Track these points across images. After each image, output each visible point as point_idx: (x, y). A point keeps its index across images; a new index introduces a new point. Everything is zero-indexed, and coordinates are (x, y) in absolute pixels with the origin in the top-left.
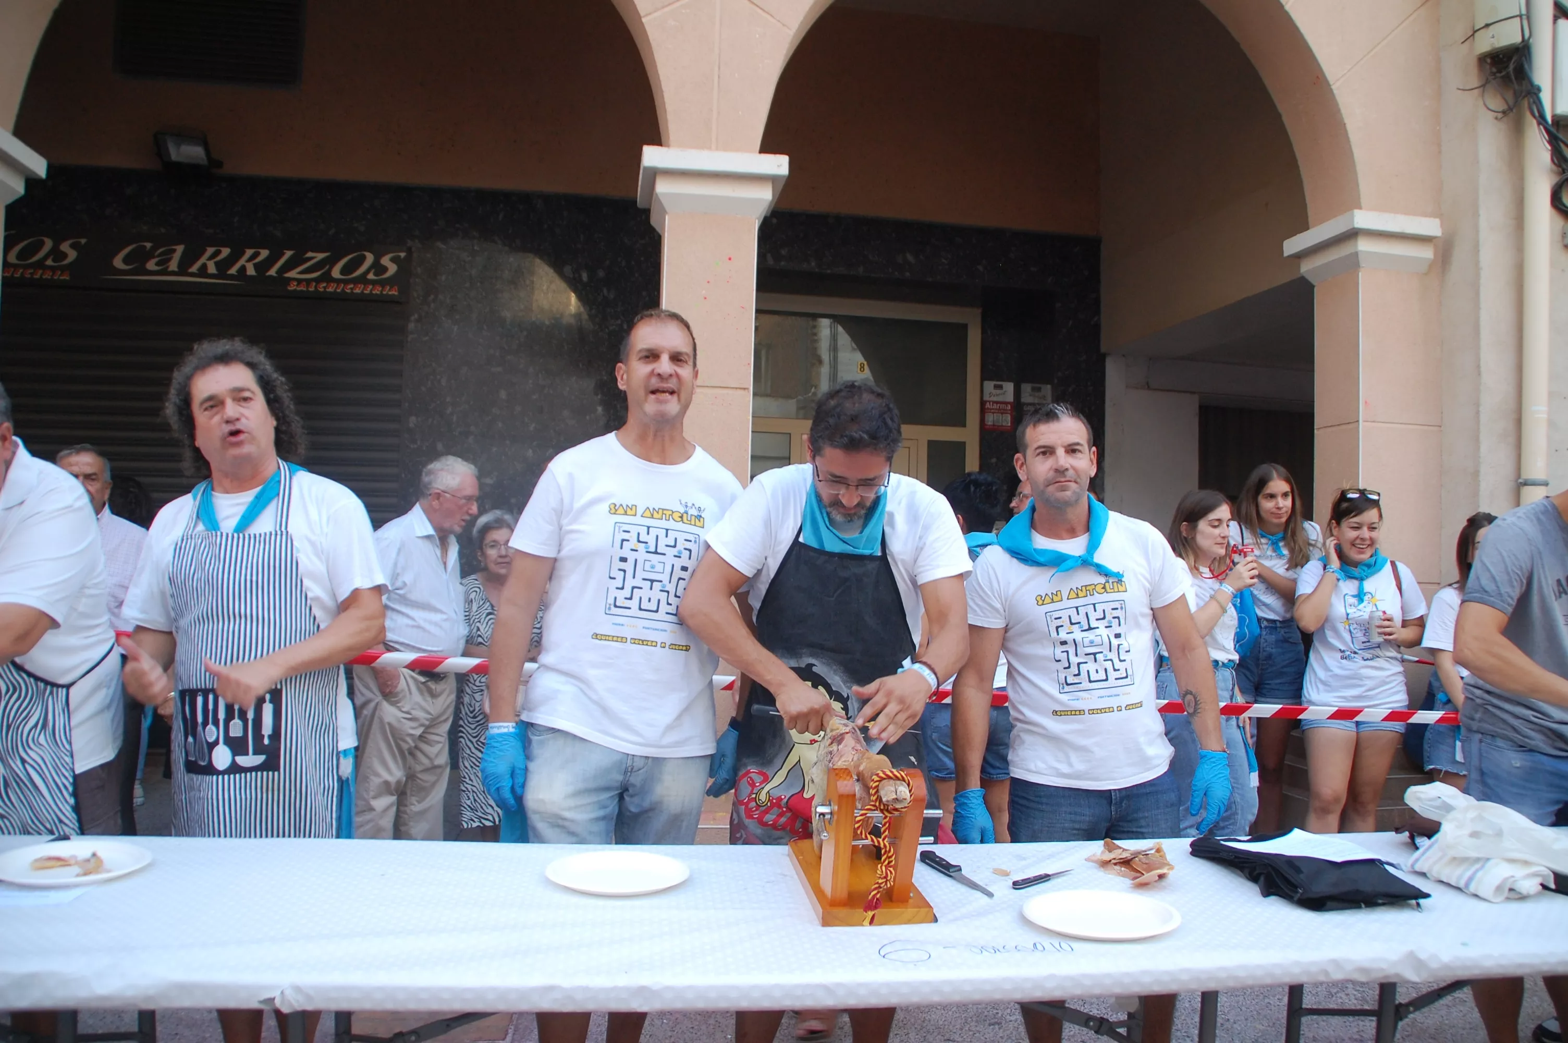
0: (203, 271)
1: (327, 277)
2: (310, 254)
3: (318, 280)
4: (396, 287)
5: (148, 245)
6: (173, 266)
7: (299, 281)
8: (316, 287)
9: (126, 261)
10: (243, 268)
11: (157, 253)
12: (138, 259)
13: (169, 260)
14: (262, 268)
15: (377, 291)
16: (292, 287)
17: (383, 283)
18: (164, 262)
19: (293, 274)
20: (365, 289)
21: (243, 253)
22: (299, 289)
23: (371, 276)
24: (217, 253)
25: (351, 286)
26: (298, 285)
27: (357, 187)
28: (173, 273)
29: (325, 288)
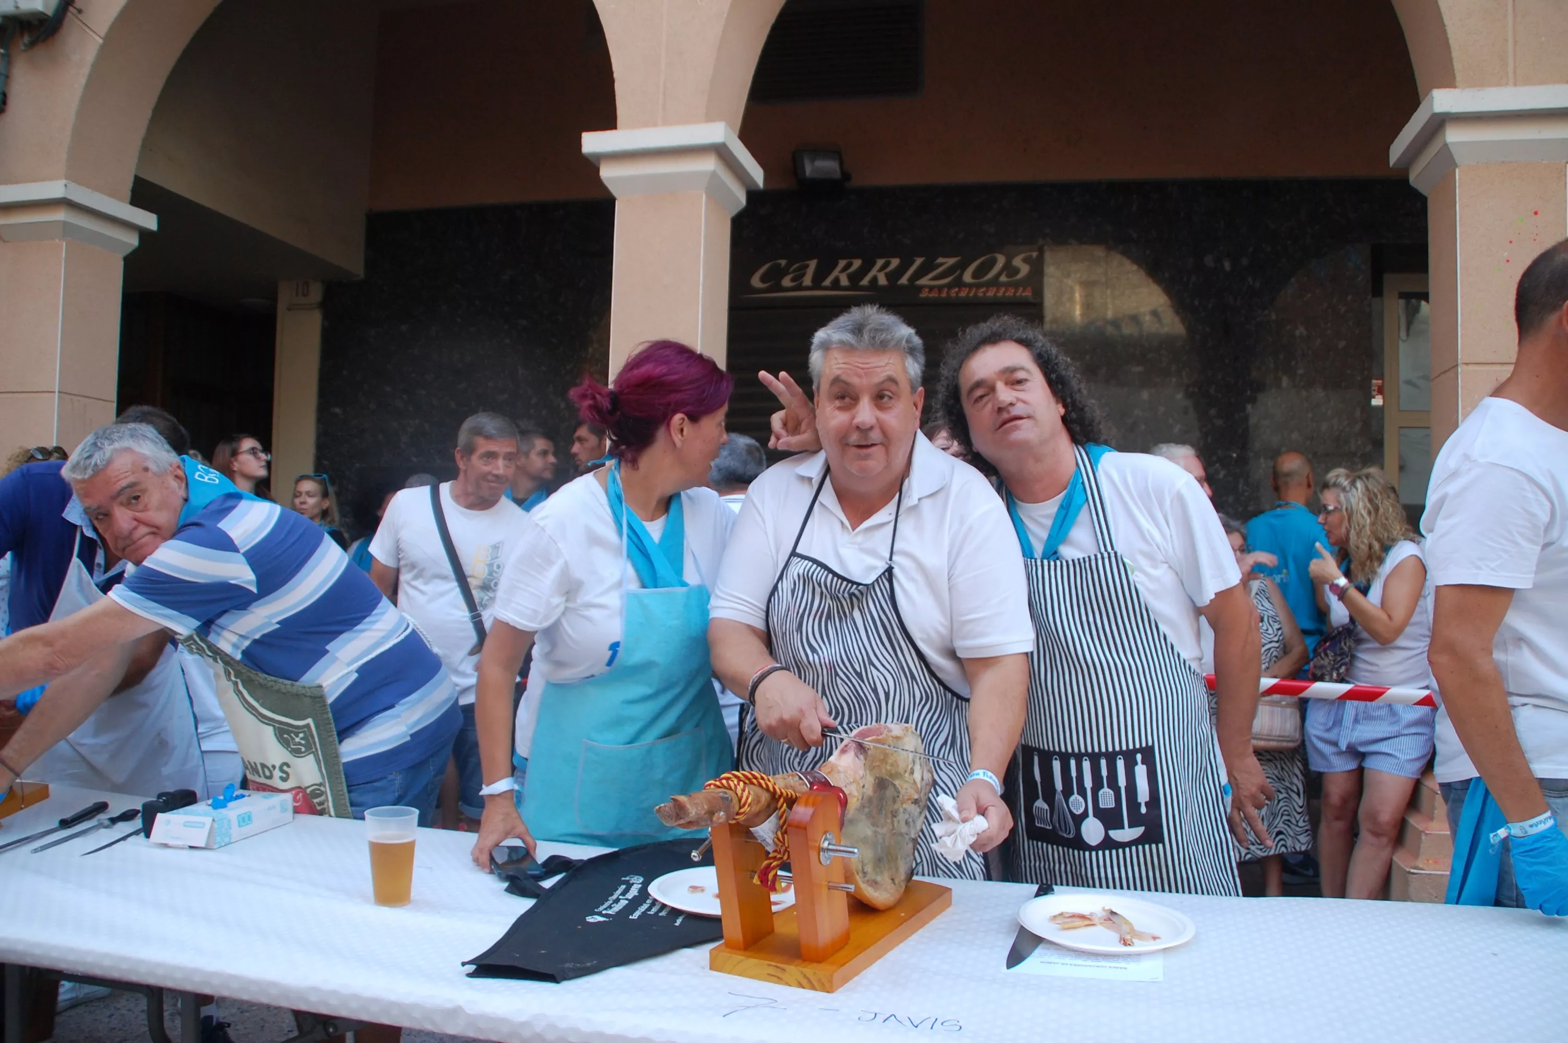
0: (836, 284)
1: (959, 283)
2: (940, 260)
3: (950, 286)
4: (1029, 289)
5: (783, 262)
6: (807, 281)
7: (931, 288)
8: (948, 293)
9: (763, 279)
10: (875, 279)
11: (792, 269)
12: (774, 276)
13: (804, 275)
14: (893, 277)
15: (1011, 293)
16: (924, 294)
17: (1016, 285)
18: (798, 278)
19: (924, 281)
20: (997, 291)
21: (874, 264)
22: (931, 295)
23: (1003, 279)
24: (849, 265)
25: (983, 289)
26: (930, 292)
27: (984, 188)
28: (807, 288)
29: (957, 293)
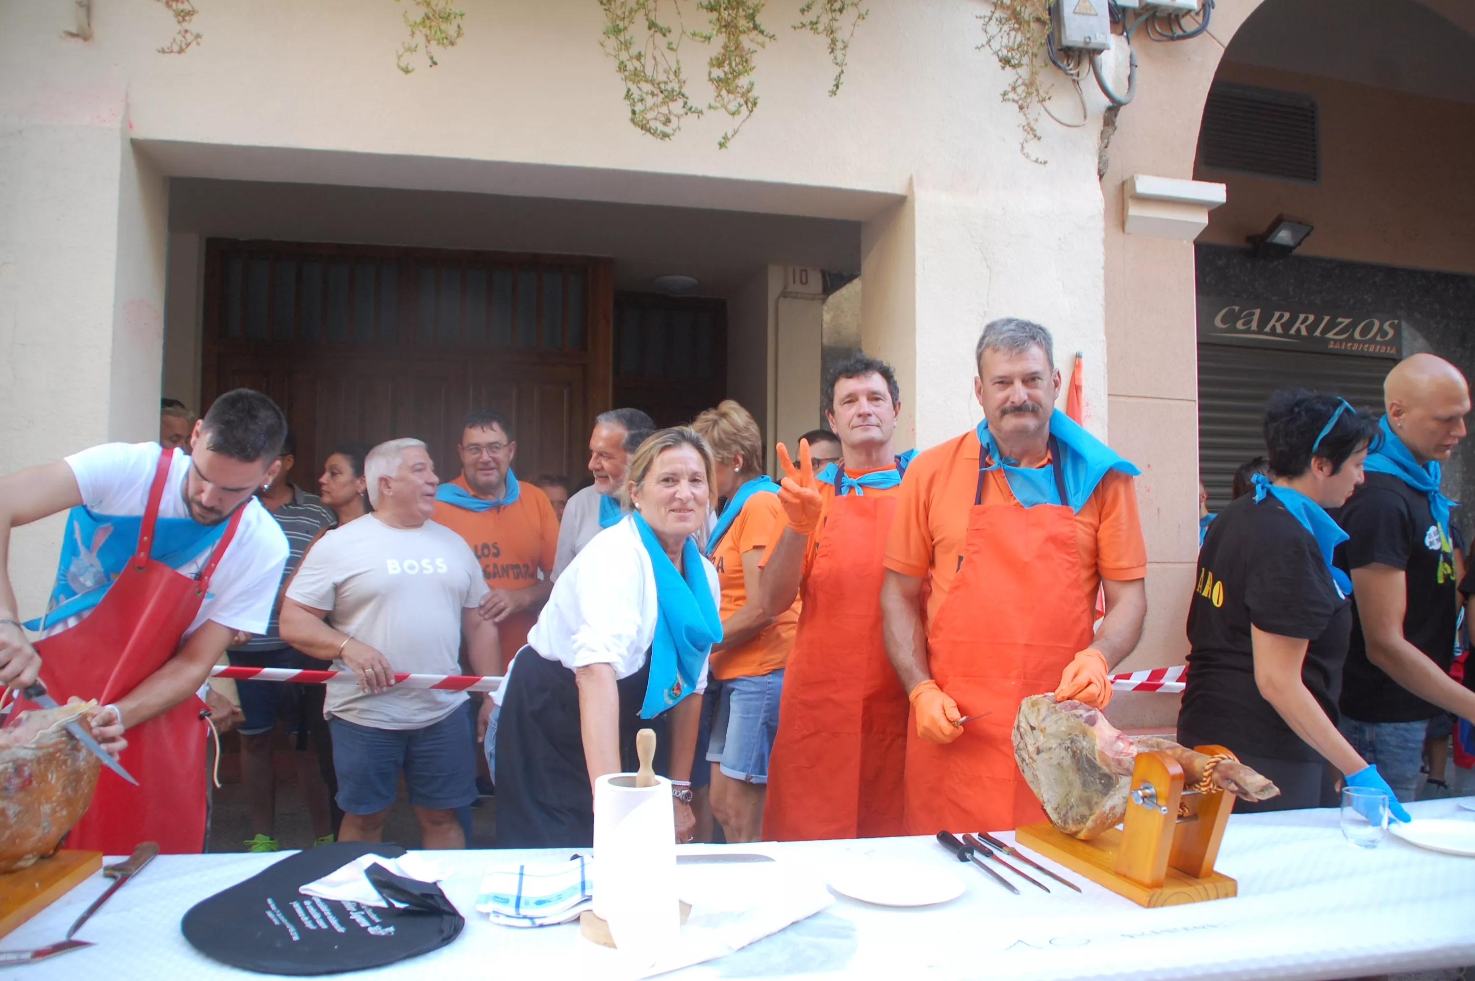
0: (1273, 331)
1: (1351, 339)
2: (1340, 320)
3: (1347, 341)
4: (1394, 348)
5: (1237, 308)
6: (1254, 326)
7: (1335, 341)
8: (1345, 346)
9: (1223, 321)
10: (1298, 330)
11: (1242, 316)
12: (1231, 319)
13: (1251, 321)
14: (1311, 328)
15: (1383, 350)
16: (1331, 346)
17: (1386, 344)
18: (1248, 323)
19: (1330, 335)
20: (1375, 348)
22: (1335, 347)
23: (1378, 338)
24: (1281, 317)
25: (1367, 346)
26: (1334, 344)
27: (1363, 266)
28: (1254, 332)
29: (1351, 347)
